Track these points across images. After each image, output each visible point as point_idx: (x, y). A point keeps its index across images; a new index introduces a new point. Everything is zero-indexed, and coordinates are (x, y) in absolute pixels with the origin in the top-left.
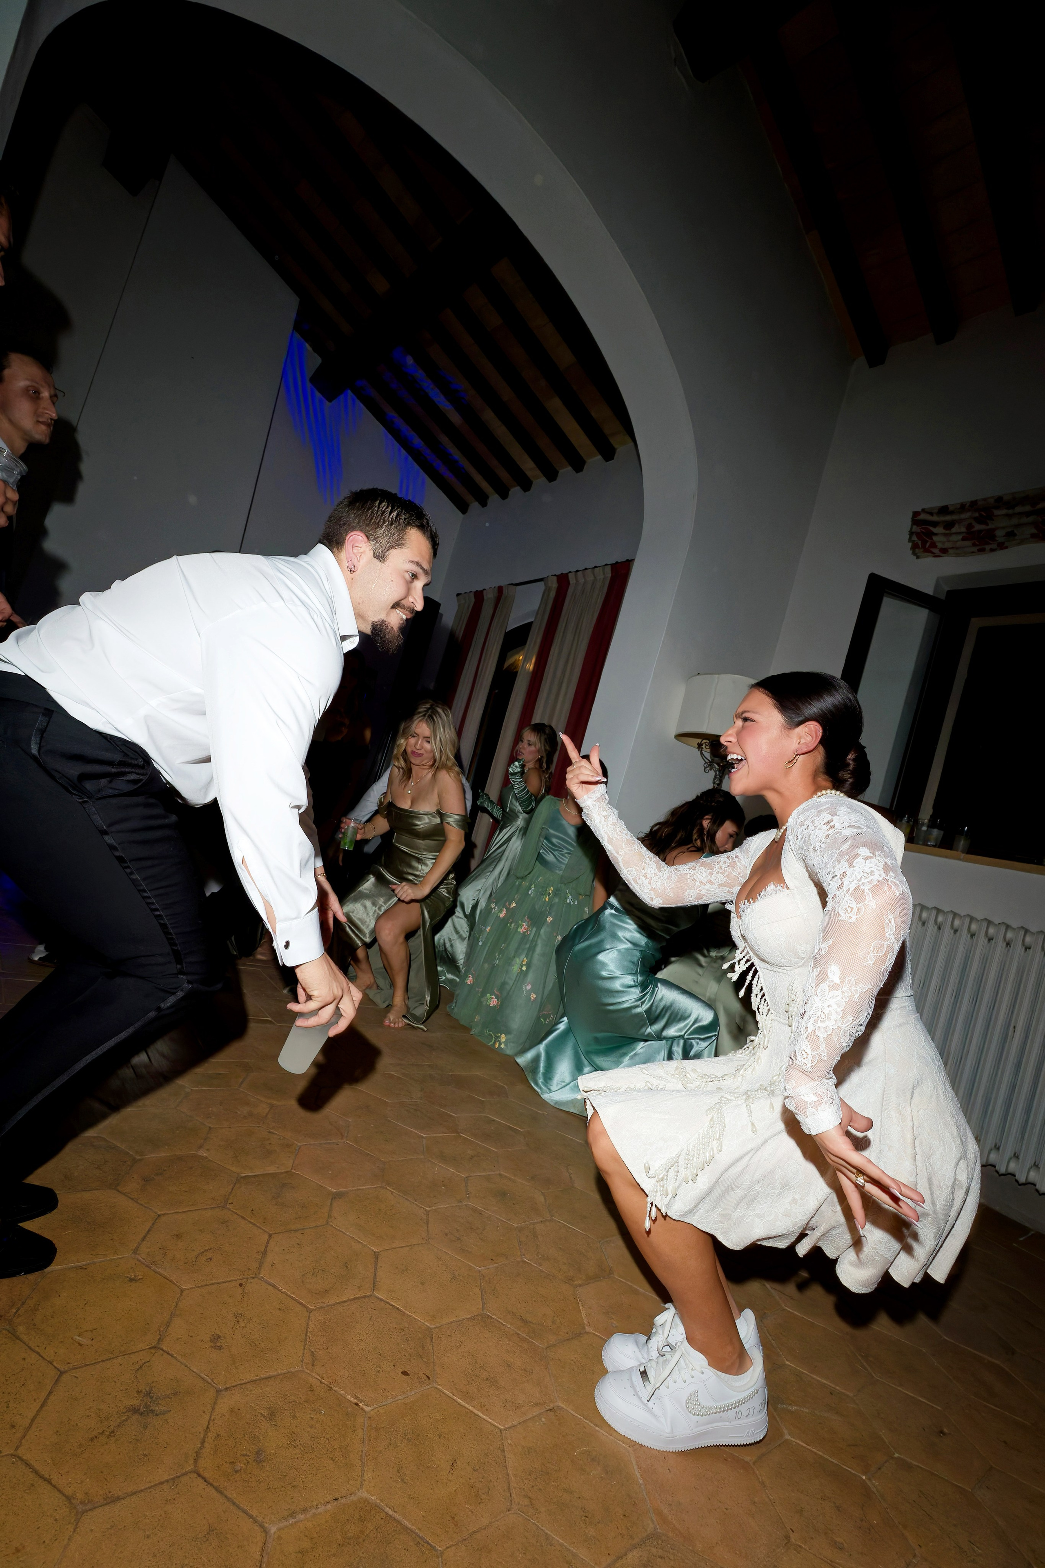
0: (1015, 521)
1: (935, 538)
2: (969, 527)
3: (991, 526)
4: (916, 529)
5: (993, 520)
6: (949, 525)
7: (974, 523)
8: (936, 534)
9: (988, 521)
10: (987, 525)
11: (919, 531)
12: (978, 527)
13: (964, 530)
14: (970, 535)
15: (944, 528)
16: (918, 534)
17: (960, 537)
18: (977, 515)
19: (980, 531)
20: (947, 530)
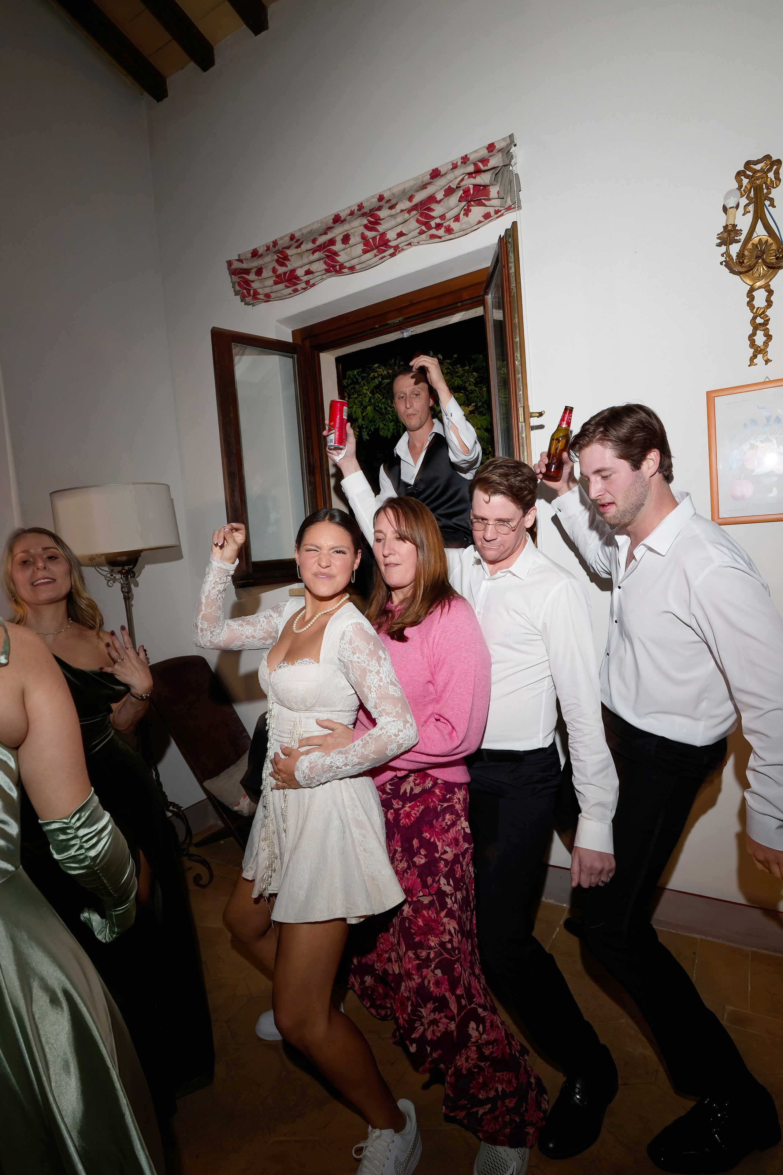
0: (306, 260)
1: (253, 285)
2: (274, 270)
3: (290, 267)
4: (236, 279)
5: (289, 260)
6: (259, 272)
7: (278, 267)
8: (253, 281)
9: (286, 262)
10: (286, 266)
11: (238, 280)
12: (281, 270)
13: (271, 274)
14: (279, 279)
15: (256, 275)
16: (239, 284)
17: (270, 282)
18: (276, 258)
19: (285, 273)
20: (259, 276)
